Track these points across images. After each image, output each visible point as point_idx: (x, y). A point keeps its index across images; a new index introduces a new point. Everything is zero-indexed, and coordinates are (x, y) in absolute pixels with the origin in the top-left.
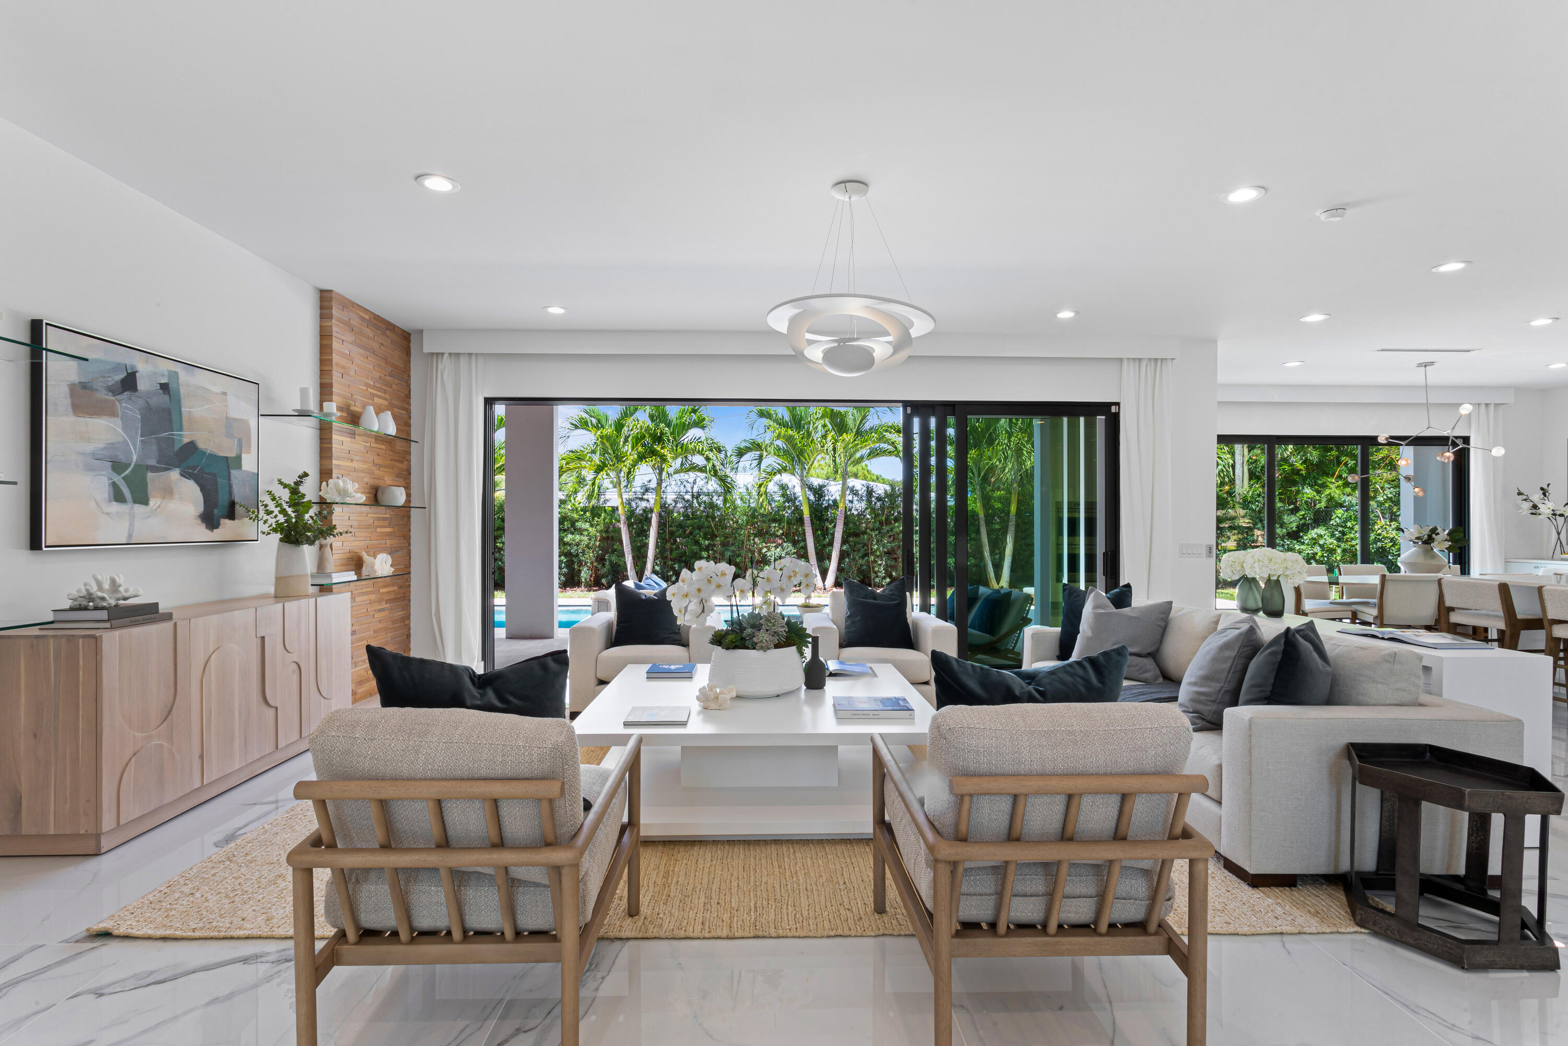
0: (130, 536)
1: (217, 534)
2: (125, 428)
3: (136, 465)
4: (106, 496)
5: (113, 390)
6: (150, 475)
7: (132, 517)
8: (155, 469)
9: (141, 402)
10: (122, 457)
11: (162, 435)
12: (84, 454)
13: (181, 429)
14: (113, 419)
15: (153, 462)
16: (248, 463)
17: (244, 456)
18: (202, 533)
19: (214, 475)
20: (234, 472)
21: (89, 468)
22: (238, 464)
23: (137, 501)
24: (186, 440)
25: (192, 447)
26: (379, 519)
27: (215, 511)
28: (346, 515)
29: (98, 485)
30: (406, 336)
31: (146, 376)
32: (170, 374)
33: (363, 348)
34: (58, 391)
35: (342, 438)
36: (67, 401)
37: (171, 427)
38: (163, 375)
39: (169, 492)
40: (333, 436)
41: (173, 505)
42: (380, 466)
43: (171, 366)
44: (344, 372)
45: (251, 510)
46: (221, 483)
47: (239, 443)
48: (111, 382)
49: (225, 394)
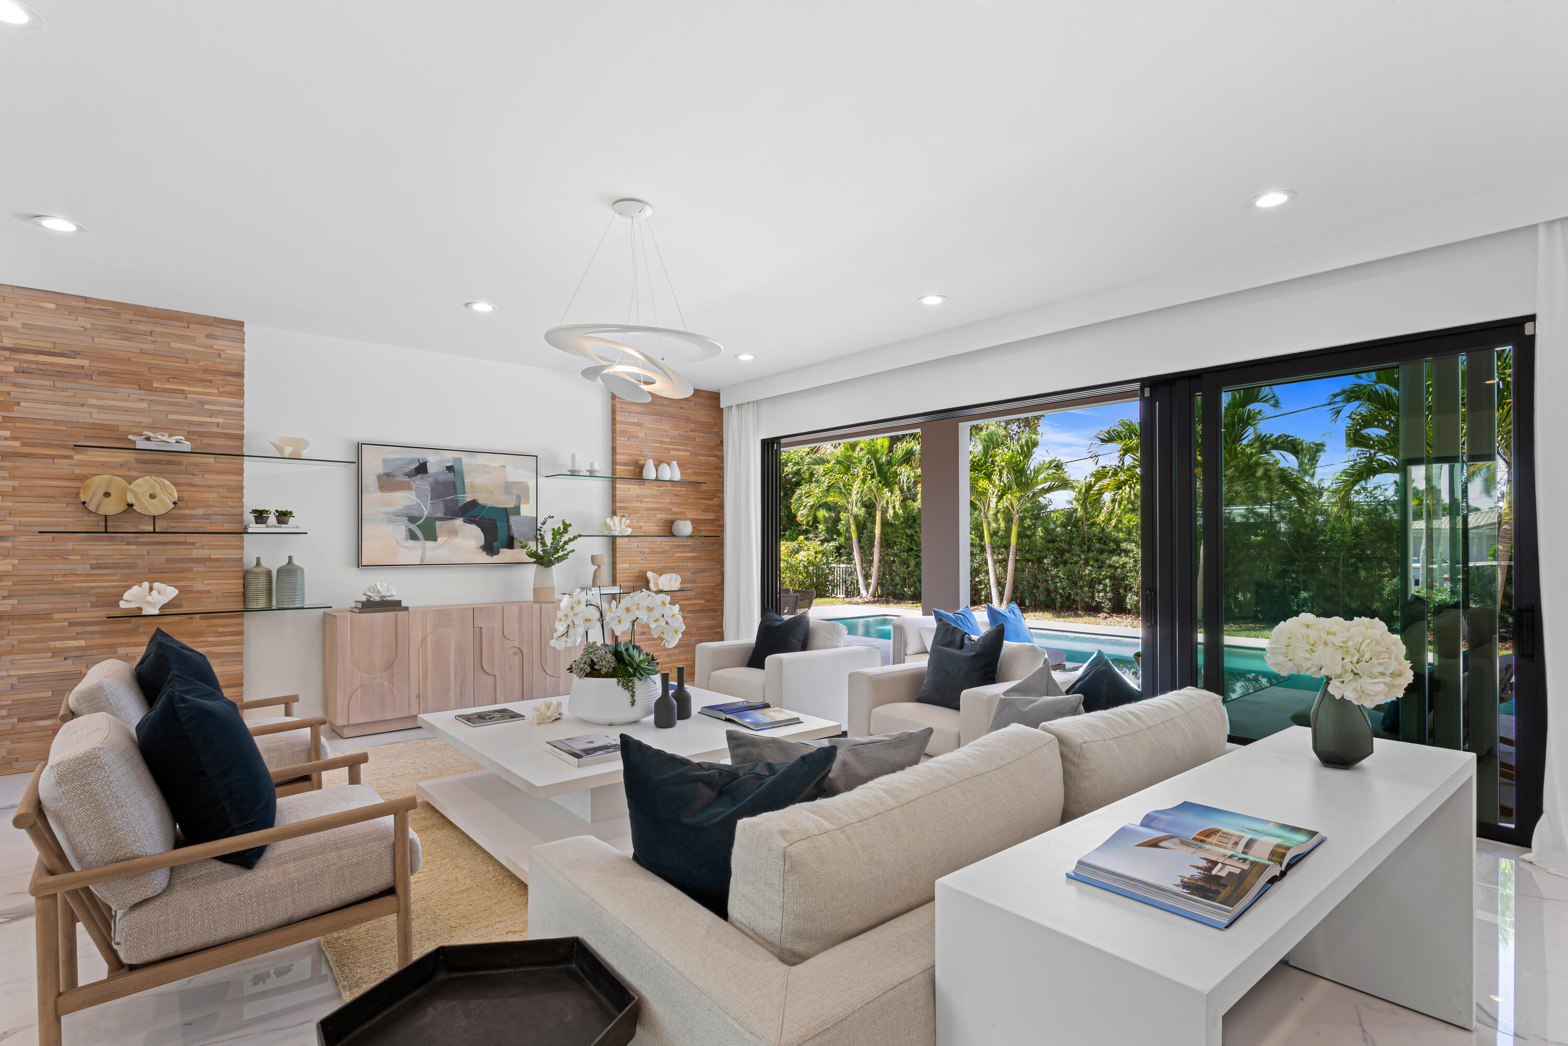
0: (422, 560)
1: (496, 559)
2: (417, 496)
3: (427, 518)
4: (404, 537)
5: (409, 475)
6: (438, 523)
7: (424, 549)
8: (441, 519)
9: (431, 480)
10: (415, 513)
11: (448, 498)
12: (388, 513)
13: (464, 493)
14: (408, 492)
15: (441, 515)
16: (527, 510)
17: (522, 506)
18: (484, 558)
19: (494, 520)
20: (513, 519)
21: (390, 521)
22: (517, 510)
23: (426, 538)
24: (468, 500)
25: (474, 504)
26: (678, 546)
27: (495, 544)
28: (634, 544)
29: (401, 530)
30: (715, 397)
31: (436, 464)
32: (455, 459)
33: (656, 414)
34: (370, 480)
35: (628, 486)
36: (376, 485)
37: (455, 493)
38: (448, 461)
39: (454, 533)
40: (618, 486)
41: (458, 541)
42: (679, 504)
43: (456, 455)
44: (630, 436)
45: (524, 542)
46: (501, 525)
47: (519, 497)
48: (407, 470)
49: (504, 466)
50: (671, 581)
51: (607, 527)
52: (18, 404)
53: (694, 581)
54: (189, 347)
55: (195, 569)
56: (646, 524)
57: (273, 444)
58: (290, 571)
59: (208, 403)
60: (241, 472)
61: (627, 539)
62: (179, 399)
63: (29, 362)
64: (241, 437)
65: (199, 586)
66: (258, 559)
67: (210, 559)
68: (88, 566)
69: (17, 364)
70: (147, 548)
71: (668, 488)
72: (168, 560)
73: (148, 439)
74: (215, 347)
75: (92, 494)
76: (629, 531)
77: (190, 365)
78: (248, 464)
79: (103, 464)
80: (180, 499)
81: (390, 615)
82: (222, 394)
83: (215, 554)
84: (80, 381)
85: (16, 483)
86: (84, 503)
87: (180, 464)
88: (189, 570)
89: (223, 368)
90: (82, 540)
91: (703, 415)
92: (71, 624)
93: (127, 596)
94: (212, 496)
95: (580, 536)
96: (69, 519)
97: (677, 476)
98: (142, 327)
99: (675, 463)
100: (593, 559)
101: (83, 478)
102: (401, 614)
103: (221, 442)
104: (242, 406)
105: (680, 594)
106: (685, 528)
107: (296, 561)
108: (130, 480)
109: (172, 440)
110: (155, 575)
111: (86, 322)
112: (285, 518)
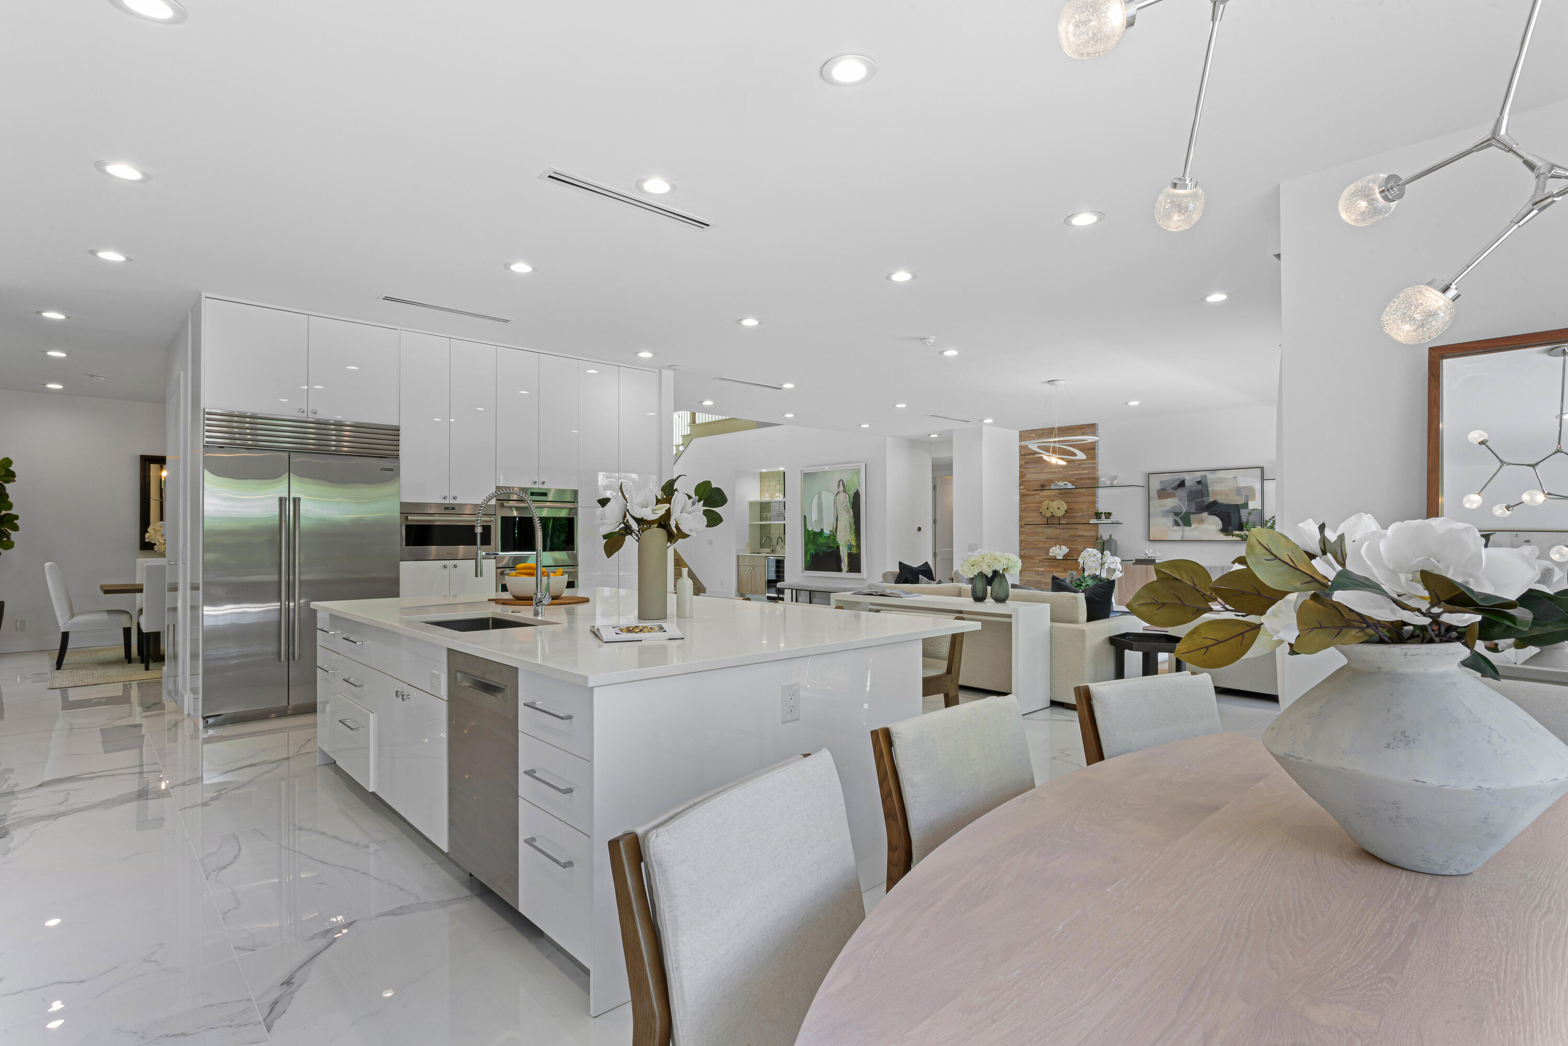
0: (1182, 538)
1: (1230, 537)
2: (1179, 500)
3: (1185, 513)
4: (1172, 524)
5: (1175, 488)
6: (1191, 516)
7: (1183, 531)
8: (1193, 513)
9: (1187, 490)
10: (1178, 510)
11: (1198, 500)
12: (1163, 511)
13: (1208, 496)
14: (1174, 498)
15: (1193, 511)
16: (1254, 505)
17: (1249, 502)
18: (1222, 537)
19: (1229, 513)
20: (1244, 513)
21: (1164, 516)
22: (1246, 505)
23: (1185, 525)
24: (1211, 501)
25: (1215, 503)
27: (1230, 528)
29: (1170, 521)
31: (1189, 479)
32: (1202, 477)
34: (1154, 494)
36: (1156, 495)
37: (1203, 497)
38: (1198, 478)
39: (1202, 521)
41: (1204, 526)
43: (1203, 473)
46: (1234, 516)
47: (1247, 497)
48: (1173, 486)
49: (1236, 477)
52: (1025, 475)
55: (1078, 540)
57: (1107, 480)
58: (1111, 541)
59: (1082, 464)
60: (1094, 495)
62: (1071, 465)
63: (1028, 459)
64: (1097, 478)
65: (1080, 548)
66: (1101, 536)
67: (1083, 536)
69: (1025, 460)
72: (1070, 536)
73: (1057, 485)
75: (1043, 510)
78: (1101, 492)
80: (1070, 509)
82: (1088, 459)
83: (1085, 534)
85: (1025, 506)
86: (1041, 513)
87: (1072, 493)
88: (1075, 541)
89: (1088, 447)
90: (1043, 527)
93: (1050, 551)
94: (1084, 507)
96: (1039, 520)
101: (1041, 502)
103: (1087, 481)
104: (1097, 463)
107: (1113, 537)
108: (1053, 501)
109: (1063, 484)
110: (1064, 542)
112: (1109, 517)
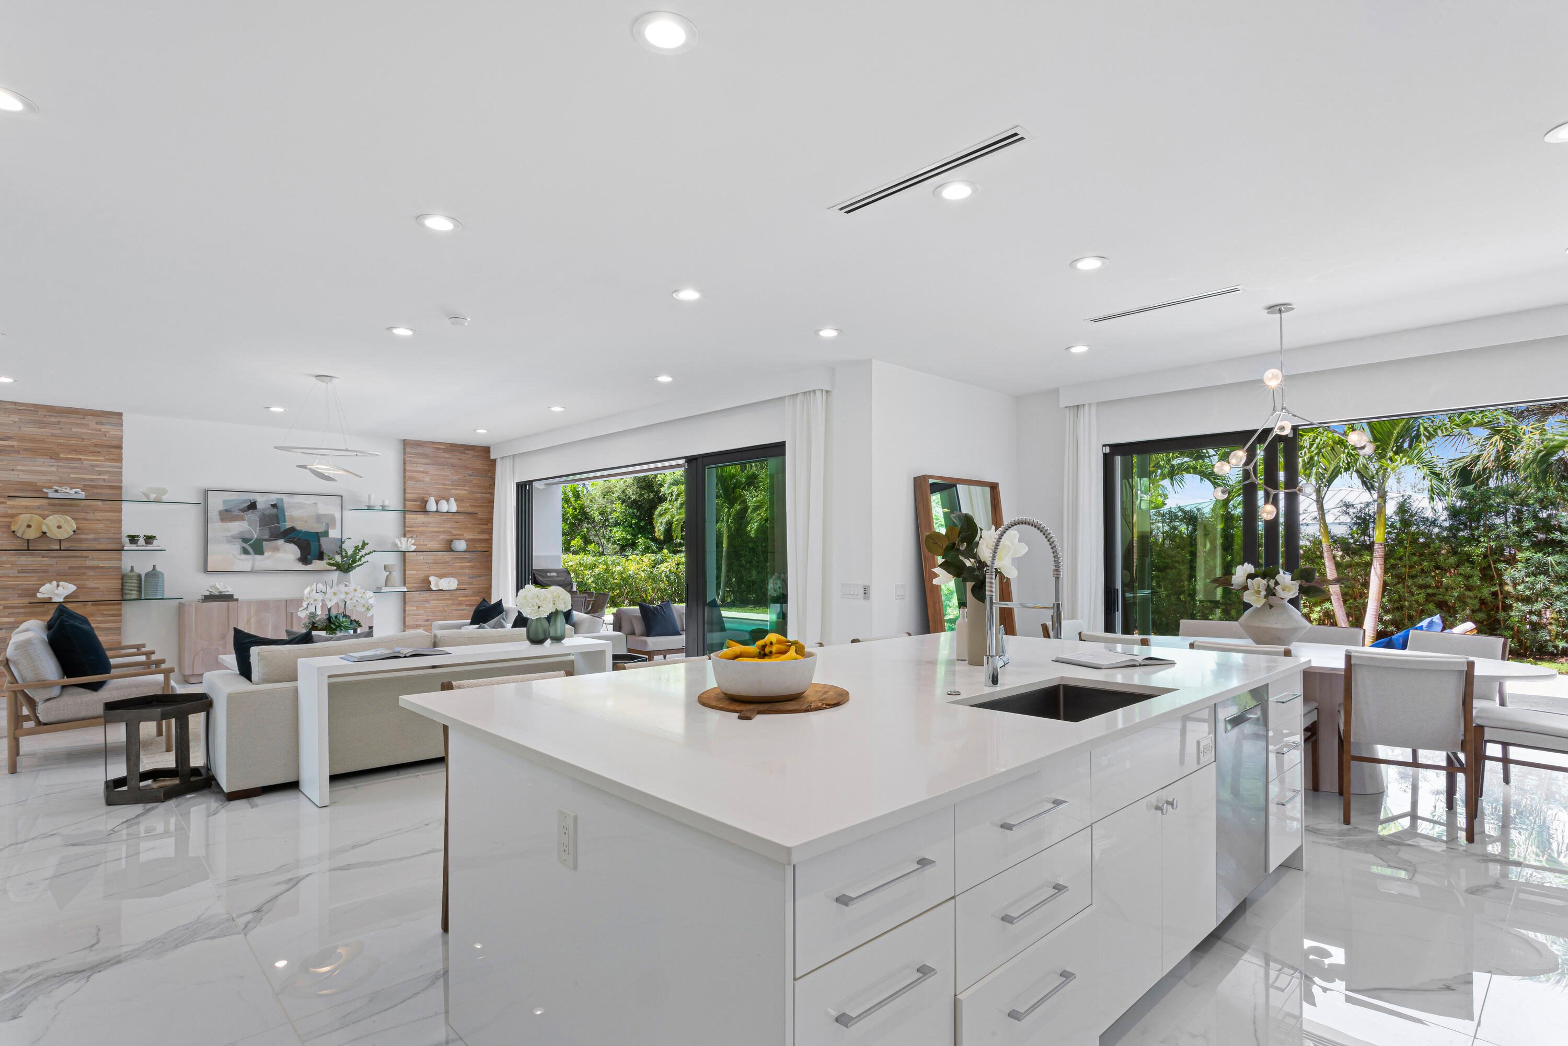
0: (252, 568)
1: (309, 567)
2: (249, 525)
3: (256, 540)
4: (239, 552)
5: (243, 510)
6: (264, 543)
7: (254, 560)
8: (267, 540)
9: (259, 514)
10: (247, 536)
11: (272, 526)
12: (227, 537)
13: (285, 522)
14: (242, 522)
15: (267, 537)
16: (334, 534)
17: (329, 531)
18: (300, 566)
19: (307, 540)
20: (323, 540)
21: (229, 542)
22: (326, 534)
23: (256, 554)
24: (288, 527)
25: (293, 529)
26: (458, 558)
27: (309, 557)
28: (421, 557)
29: (236, 548)
30: (487, 450)
31: (262, 502)
32: (278, 499)
33: (439, 465)
34: (213, 514)
35: (415, 516)
36: (218, 517)
37: (278, 522)
38: (273, 501)
39: (277, 549)
40: (407, 516)
41: (280, 555)
42: (458, 528)
43: (278, 496)
44: (417, 480)
45: (331, 556)
46: (313, 545)
47: (327, 525)
48: (241, 507)
49: (316, 504)
50: (449, 584)
51: (396, 545)
53: (471, 584)
54: (84, 431)
55: (88, 574)
56: (430, 543)
57: (143, 493)
58: (154, 574)
59: (97, 466)
60: (120, 511)
61: (415, 553)
62: (77, 464)
64: (120, 488)
65: (91, 584)
66: (132, 567)
67: (98, 567)
68: (16, 572)
70: (56, 559)
71: (449, 517)
72: (71, 568)
73: (56, 491)
74: (103, 430)
75: (19, 526)
76: (413, 548)
77: (86, 442)
78: (125, 506)
79: (26, 507)
80: (78, 528)
81: (225, 604)
82: (107, 460)
83: (102, 564)
84: (12, 455)
86: (14, 532)
87: (78, 506)
88: (84, 574)
89: (108, 443)
90: (12, 555)
91: (479, 464)
92: (5, 608)
93: (42, 590)
94: (100, 526)
95: (375, 551)
97: (454, 508)
98: (53, 420)
99: (452, 500)
100: (386, 568)
101: (13, 516)
102: (232, 604)
104: (121, 468)
105: (458, 592)
106: (461, 545)
107: (158, 569)
108: (44, 517)
109: (73, 491)
110: (61, 577)
111: (15, 418)
112: (151, 541)
